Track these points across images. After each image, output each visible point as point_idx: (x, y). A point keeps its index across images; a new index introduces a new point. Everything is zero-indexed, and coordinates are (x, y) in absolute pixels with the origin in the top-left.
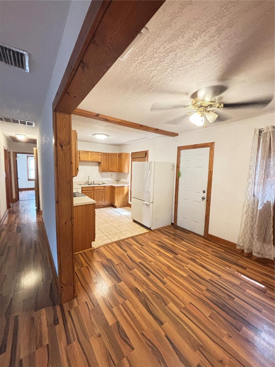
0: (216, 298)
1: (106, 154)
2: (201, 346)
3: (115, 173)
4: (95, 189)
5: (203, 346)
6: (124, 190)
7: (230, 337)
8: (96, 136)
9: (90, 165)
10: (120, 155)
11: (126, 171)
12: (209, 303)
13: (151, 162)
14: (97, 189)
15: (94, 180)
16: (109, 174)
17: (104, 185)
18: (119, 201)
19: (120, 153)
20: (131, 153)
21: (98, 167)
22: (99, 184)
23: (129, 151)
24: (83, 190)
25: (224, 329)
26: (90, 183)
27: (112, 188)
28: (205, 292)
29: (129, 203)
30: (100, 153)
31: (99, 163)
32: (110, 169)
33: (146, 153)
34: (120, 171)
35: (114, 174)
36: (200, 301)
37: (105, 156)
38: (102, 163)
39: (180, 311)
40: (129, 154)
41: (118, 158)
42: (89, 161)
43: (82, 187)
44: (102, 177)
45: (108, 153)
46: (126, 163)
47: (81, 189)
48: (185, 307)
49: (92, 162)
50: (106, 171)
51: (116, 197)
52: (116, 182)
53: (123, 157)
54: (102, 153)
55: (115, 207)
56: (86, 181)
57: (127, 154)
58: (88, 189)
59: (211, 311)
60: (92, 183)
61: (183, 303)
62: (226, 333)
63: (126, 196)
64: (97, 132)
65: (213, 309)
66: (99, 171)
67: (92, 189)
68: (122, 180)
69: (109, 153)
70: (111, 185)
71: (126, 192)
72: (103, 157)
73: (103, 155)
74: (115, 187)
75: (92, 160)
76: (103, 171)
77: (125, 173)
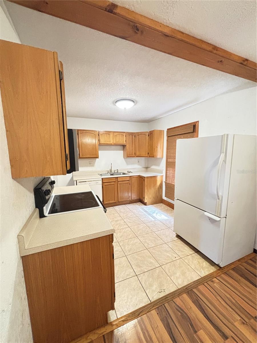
1: (132, 134)
3: (143, 158)
4: (119, 180)
6: (157, 180)
9: (114, 150)
10: (151, 134)
11: (159, 156)
13: (227, 135)
14: (122, 180)
15: (118, 169)
16: (136, 159)
17: (131, 175)
18: (150, 196)
19: (150, 132)
20: (167, 130)
21: (122, 151)
22: (124, 174)
23: (164, 126)
24: (104, 182)
26: (113, 172)
27: (141, 179)
29: (163, 198)
30: (124, 132)
31: (124, 146)
32: (138, 154)
33: (194, 126)
34: (151, 156)
35: (142, 160)
37: (131, 136)
38: (128, 146)
40: (164, 131)
41: (147, 138)
42: (111, 145)
43: (102, 179)
44: (128, 164)
45: (134, 133)
46: (159, 145)
49: (116, 145)
50: (132, 156)
51: (146, 191)
52: (144, 169)
53: (155, 136)
54: (127, 132)
55: (145, 204)
56: (109, 170)
57: (161, 132)
58: (110, 181)
60: (116, 172)
63: (159, 188)
66: (124, 157)
67: (114, 181)
68: (153, 167)
69: (137, 133)
70: (138, 174)
71: (158, 183)
72: (128, 138)
73: (129, 136)
74: (144, 177)
75: (115, 143)
76: (128, 156)
77: (158, 158)
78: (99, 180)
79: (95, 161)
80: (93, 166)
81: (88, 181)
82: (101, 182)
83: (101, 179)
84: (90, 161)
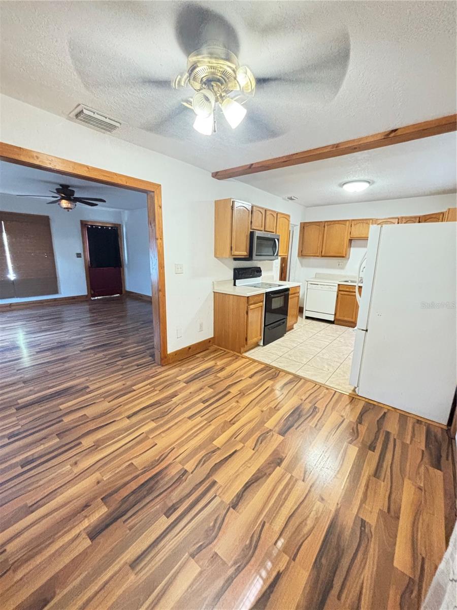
0: (167, 483)
2: (97, 448)
5: (97, 450)
7: (98, 483)
8: (345, 186)
12: (156, 468)
24: (340, 289)
25: (110, 478)
28: (180, 467)
36: (160, 458)
39: (143, 433)
43: (339, 285)
47: (337, 288)
48: (149, 438)
59: (141, 468)
61: (156, 436)
62: (105, 479)
64: (346, 180)
65: (144, 472)
78: (334, 286)
79: (347, 262)
80: (342, 268)
81: (321, 285)
82: (336, 289)
83: (337, 285)
84: (340, 261)
